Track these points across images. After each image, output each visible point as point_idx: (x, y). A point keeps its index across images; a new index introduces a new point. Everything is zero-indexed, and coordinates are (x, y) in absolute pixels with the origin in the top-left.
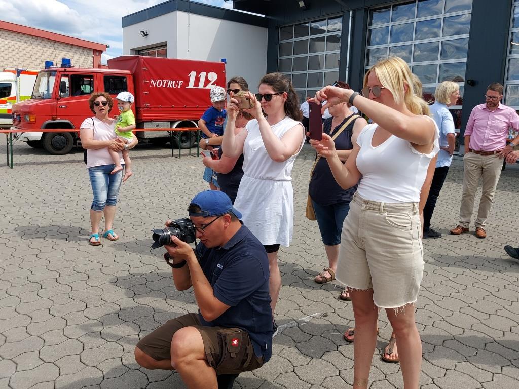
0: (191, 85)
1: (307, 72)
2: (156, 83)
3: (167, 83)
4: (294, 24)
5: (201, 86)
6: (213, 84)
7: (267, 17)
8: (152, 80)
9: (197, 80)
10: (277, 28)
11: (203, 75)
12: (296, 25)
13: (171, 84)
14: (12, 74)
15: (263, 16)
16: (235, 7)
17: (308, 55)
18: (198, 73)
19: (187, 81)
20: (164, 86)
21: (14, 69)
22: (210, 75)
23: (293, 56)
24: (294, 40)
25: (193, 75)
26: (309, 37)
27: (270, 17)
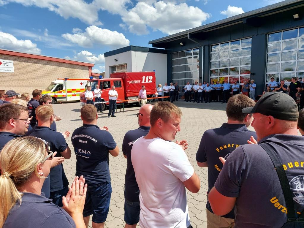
0: (143, 82)
1: (185, 72)
2: (132, 82)
3: (135, 82)
4: (178, 52)
5: (147, 82)
6: (151, 80)
7: (166, 49)
8: (130, 81)
9: (145, 79)
10: (171, 54)
11: (147, 78)
13: (136, 82)
14: (63, 80)
15: (164, 49)
16: (153, 46)
17: (185, 65)
18: (146, 77)
19: (142, 81)
20: (134, 83)
21: (63, 78)
22: (150, 77)
23: (178, 65)
24: (178, 58)
25: (144, 78)
26: (185, 57)
27: (168, 49)
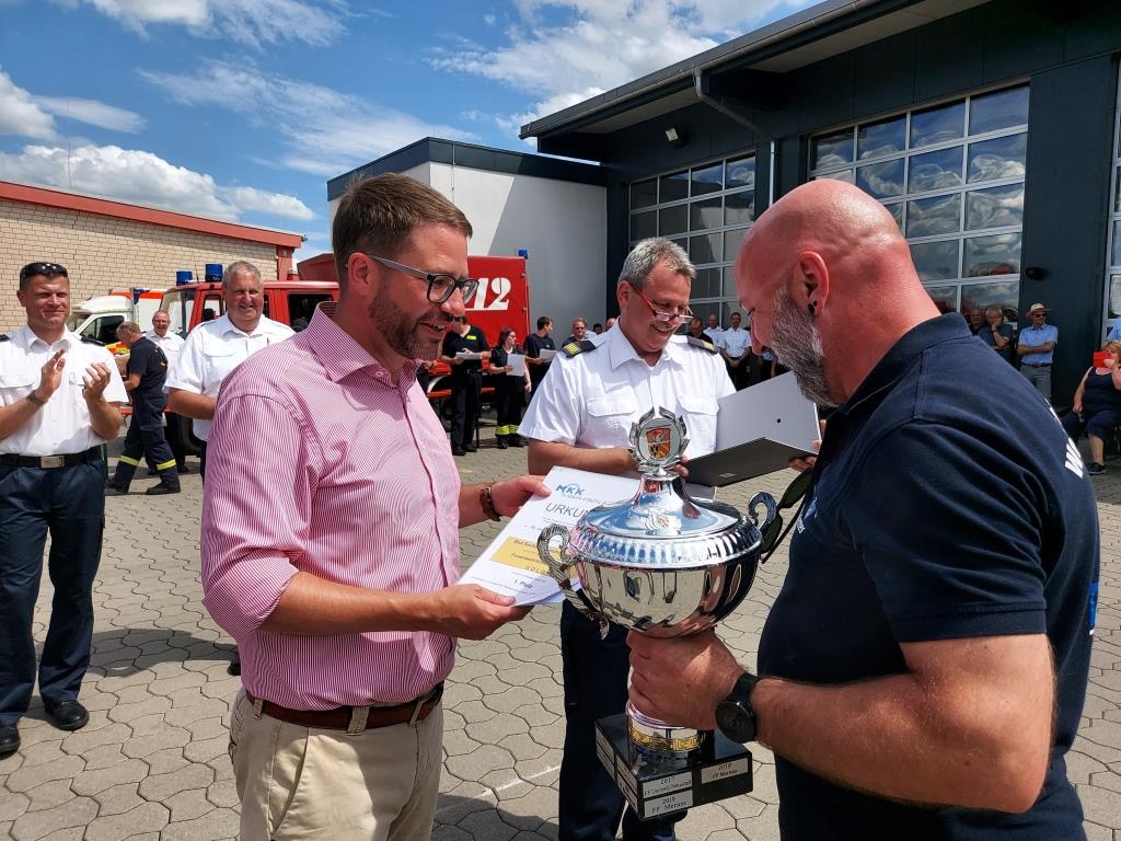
4: (658, 176)
5: (479, 306)
6: (503, 300)
7: (605, 166)
10: (625, 186)
12: (662, 178)
14: (123, 298)
15: (598, 164)
16: (541, 149)
17: (689, 234)
21: (126, 290)
22: (496, 283)
24: (659, 206)
26: (690, 200)
27: (611, 166)
